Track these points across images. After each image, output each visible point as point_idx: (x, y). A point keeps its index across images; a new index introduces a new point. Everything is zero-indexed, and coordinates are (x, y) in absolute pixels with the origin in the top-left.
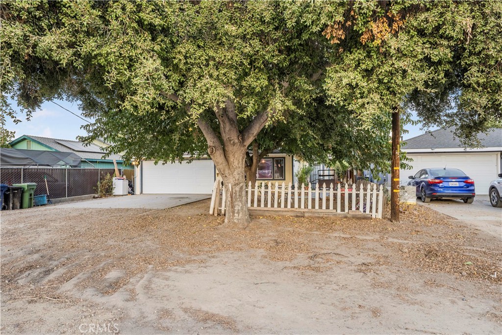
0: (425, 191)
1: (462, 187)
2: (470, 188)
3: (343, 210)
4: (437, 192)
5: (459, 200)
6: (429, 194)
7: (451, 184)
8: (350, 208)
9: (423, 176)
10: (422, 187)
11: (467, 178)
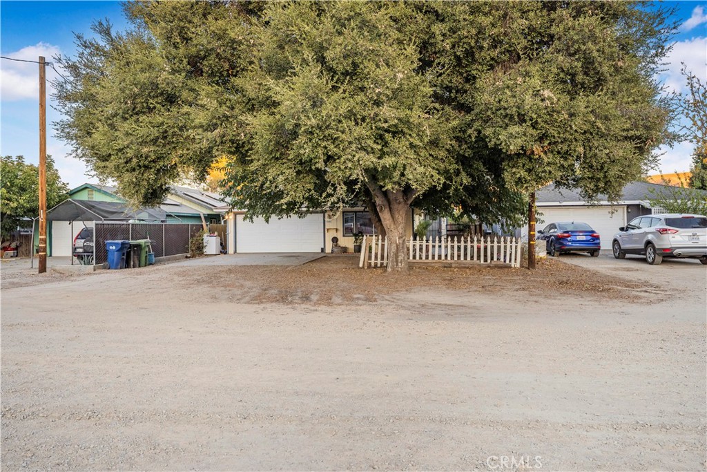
0: (554, 245)
1: (589, 241)
2: (596, 242)
3: (486, 260)
4: (566, 245)
5: (586, 253)
6: (558, 248)
7: (578, 238)
8: (492, 259)
9: (552, 231)
10: (552, 241)
11: (593, 232)
